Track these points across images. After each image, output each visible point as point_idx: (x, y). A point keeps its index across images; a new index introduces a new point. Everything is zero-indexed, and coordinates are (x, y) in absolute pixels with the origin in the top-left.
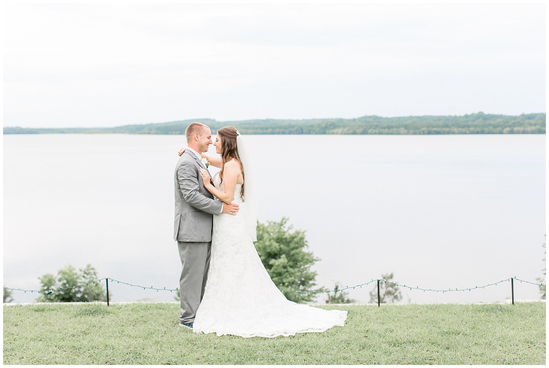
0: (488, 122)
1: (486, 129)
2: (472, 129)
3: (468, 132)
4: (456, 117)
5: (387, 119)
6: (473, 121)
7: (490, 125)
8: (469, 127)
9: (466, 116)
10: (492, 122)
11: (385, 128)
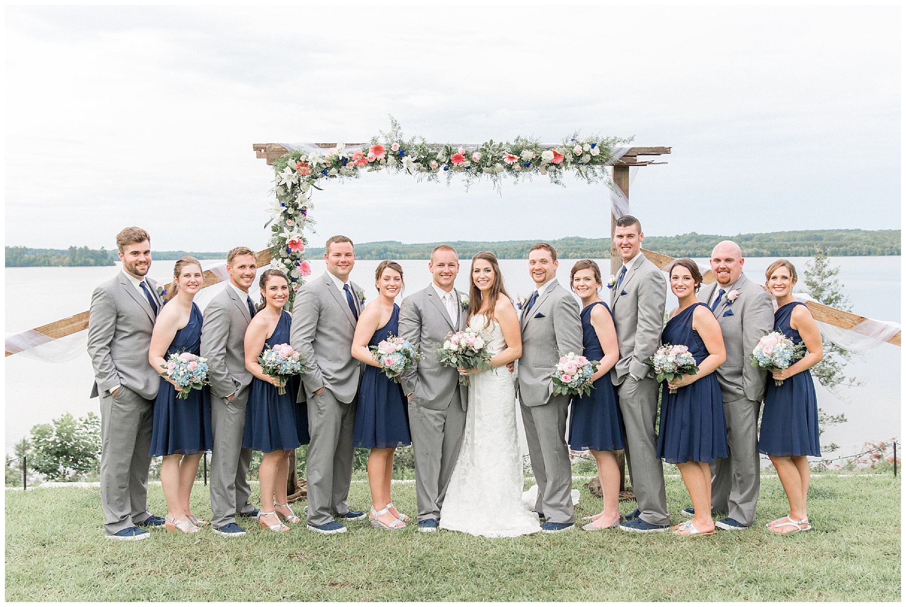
0: (700, 244)
1: (698, 252)
2: (682, 251)
3: (678, 255)
4: (666, 238)
5: (591, 241)
6: (685, 243)
7: (702, 247)
8: (679, 250)
9: (678, 237)
10: (706, 244)
11: (587, 251)
